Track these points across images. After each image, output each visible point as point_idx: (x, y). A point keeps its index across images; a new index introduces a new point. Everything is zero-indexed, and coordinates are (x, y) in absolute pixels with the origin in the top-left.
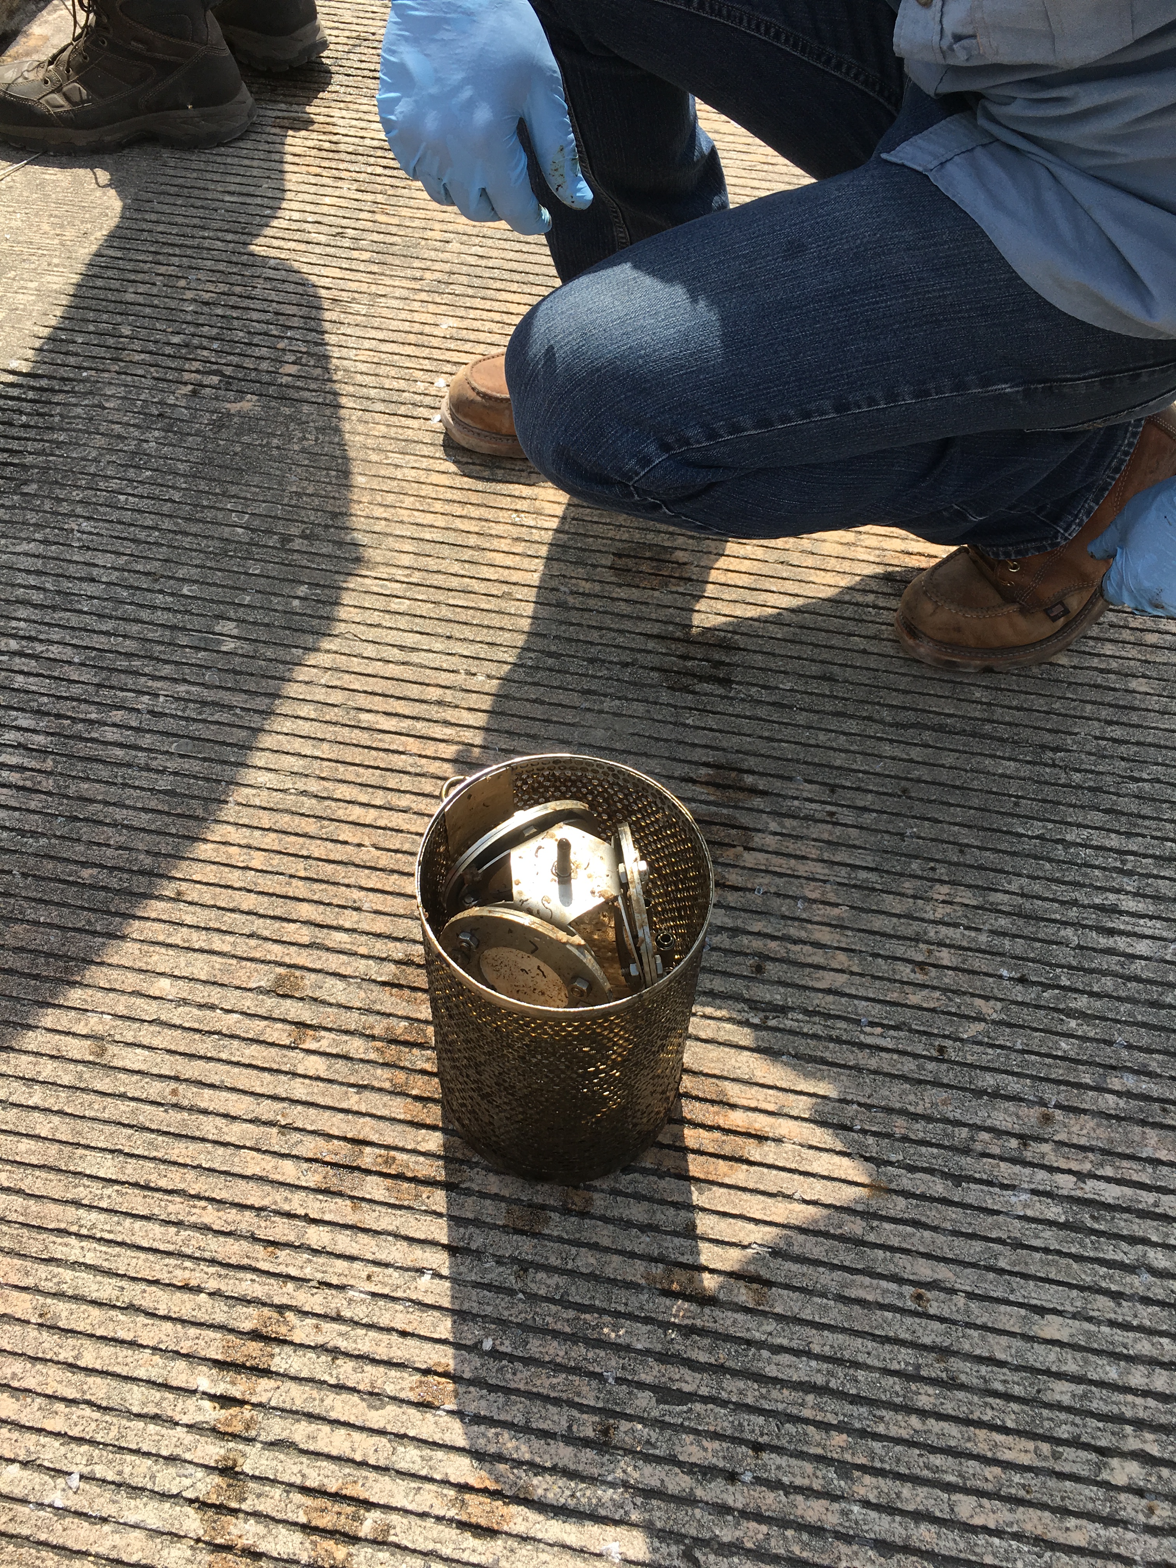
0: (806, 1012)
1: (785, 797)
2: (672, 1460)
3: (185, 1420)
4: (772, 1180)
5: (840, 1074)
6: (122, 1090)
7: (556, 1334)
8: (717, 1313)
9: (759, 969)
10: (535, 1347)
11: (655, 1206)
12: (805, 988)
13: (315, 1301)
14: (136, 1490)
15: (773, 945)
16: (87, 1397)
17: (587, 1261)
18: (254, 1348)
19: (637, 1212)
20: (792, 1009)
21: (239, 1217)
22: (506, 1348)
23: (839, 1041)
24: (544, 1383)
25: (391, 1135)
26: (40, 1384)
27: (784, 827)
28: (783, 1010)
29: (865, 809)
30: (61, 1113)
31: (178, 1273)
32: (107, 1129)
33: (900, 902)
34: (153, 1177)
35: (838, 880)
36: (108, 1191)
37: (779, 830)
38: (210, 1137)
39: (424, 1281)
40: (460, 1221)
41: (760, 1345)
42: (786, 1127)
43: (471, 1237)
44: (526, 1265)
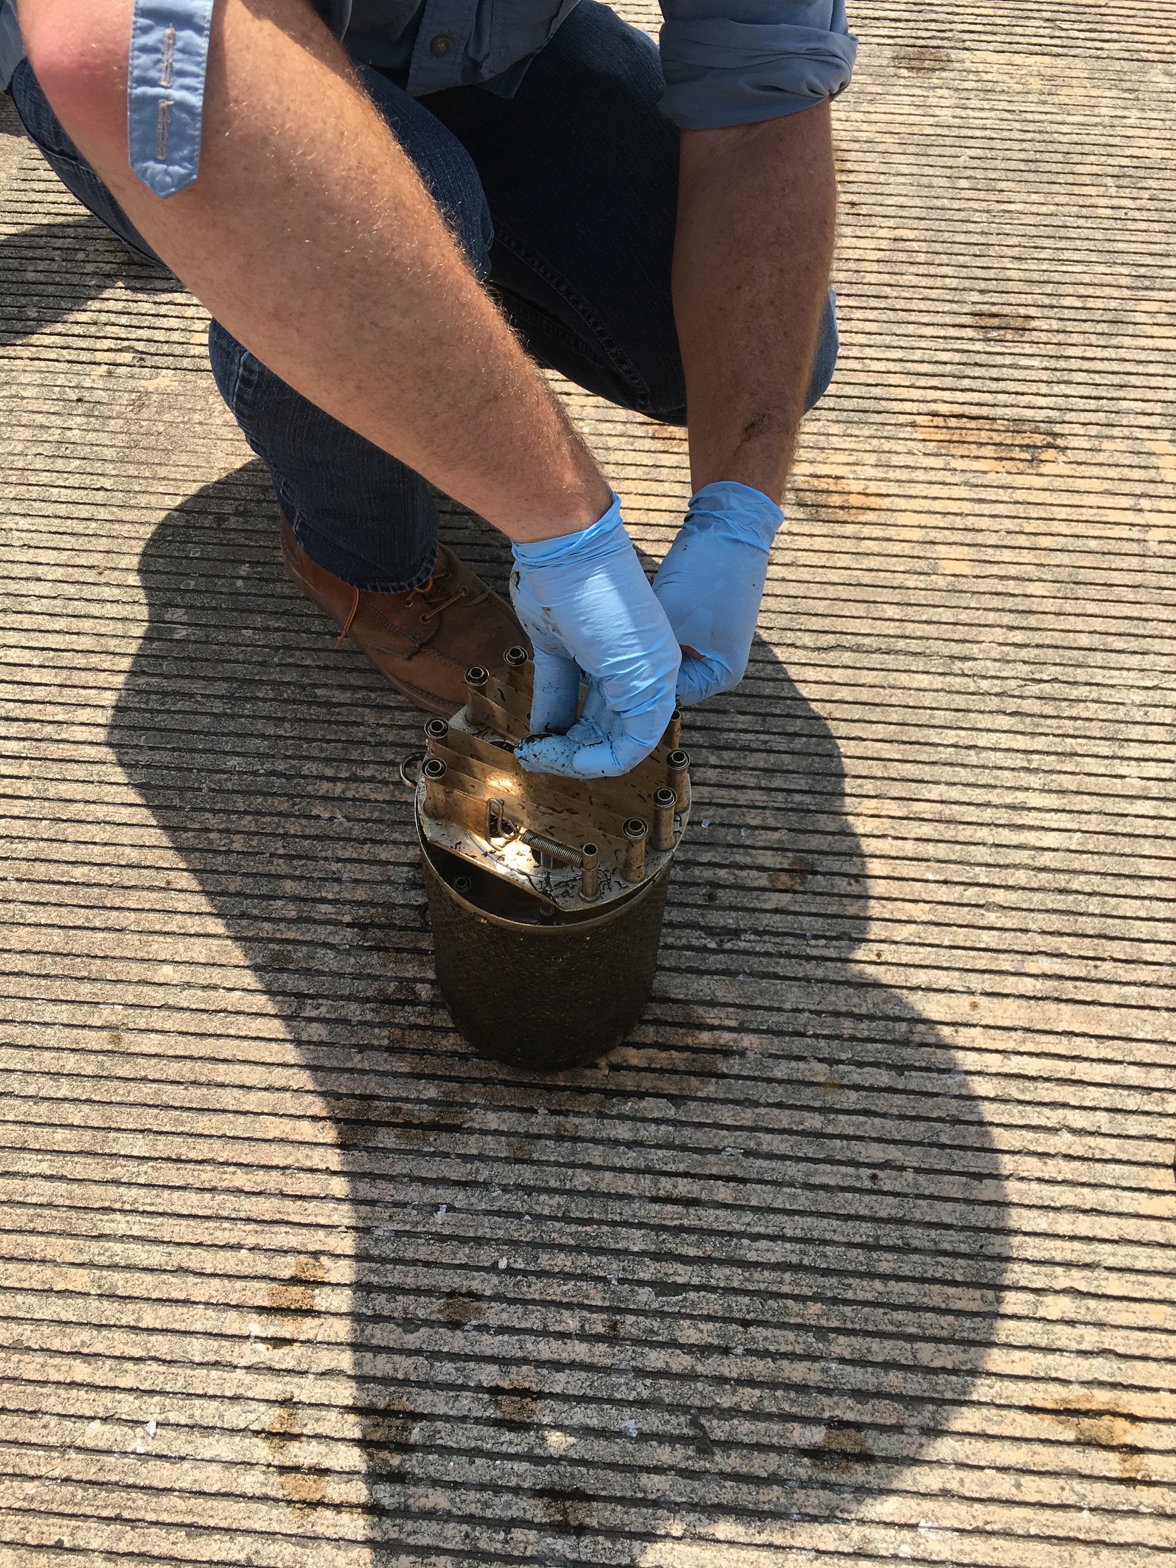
0: (756, 932)
1: (722, 730)
2: (673, 1344)
3: (243, 1362)
4: (739, 1090)
5: (791, 986)
6: (143, 1074)
7: (562, 1247)
8: (701, 1212)
9: (711, 897)
10: (545, 1260)
11: (639, 1124)
12: (754, 910)
13: (344, 1244)
14: (208, 1430)
15: (722, 873)
16: (152, 1354)
17: (582, 1180)
18: (296, 1292)
19: (623, 1131)
20: (745, 931)
21: (267, 1178)
22: (520, 1265)
23: (788, 956)
24: (557, 1291)
25: (395, 1089)
26: (109, 1348)
27: (722, 759)
28: (736, 933)
29: (795, 735)
30: (89, 1101)
31: (219, 1233)
32: (135, 1111)
33: (834, 820)
34: (184, 1150)
35: (776, 805)
36: (144, 1168)
37: (718, 763)
38: (230, 1108)
39: (440, 1215)
40: (466, 1158)
41: (741, 1235)
42: (748, 1040)
43: (477, 1171)
44: (529, 1190)
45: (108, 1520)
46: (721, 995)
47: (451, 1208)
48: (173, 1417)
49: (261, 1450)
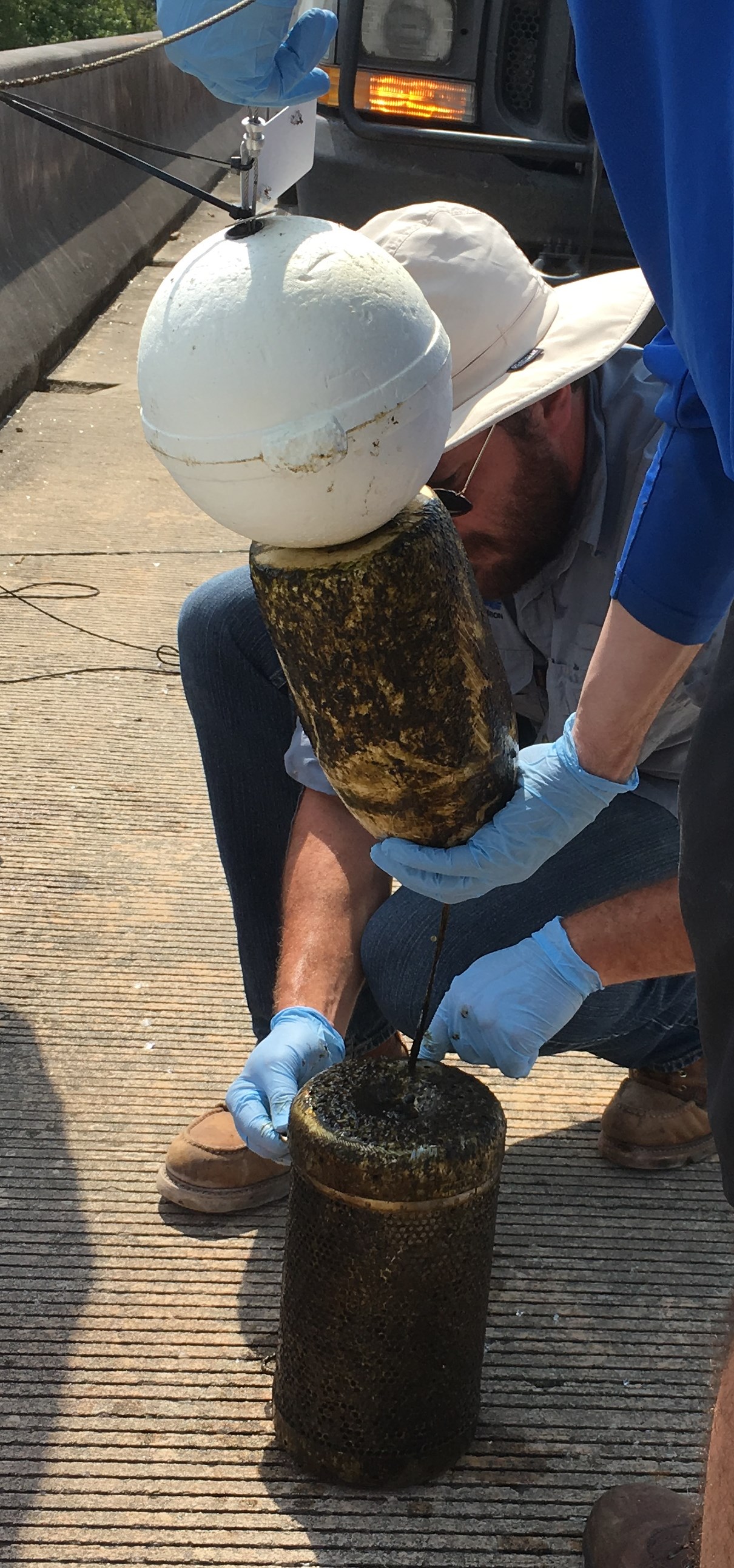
0: (577, 1381)
1: (525, 1257)
5: (614, 1414)
8: (552, 1557)
11: (486, 1504)
12: (573, 1367)
15: (540, 1345)
17: (438, 1541)
20: (565, 1381)
23: (609, 1395)
27: (529, 1274)
29: (593, 1259)
33: (637, 1310)
35: (582, 1302)
37: (526, 1277)
42: (579, 1448)
43: (336, 1539)
46: (550, 1420)
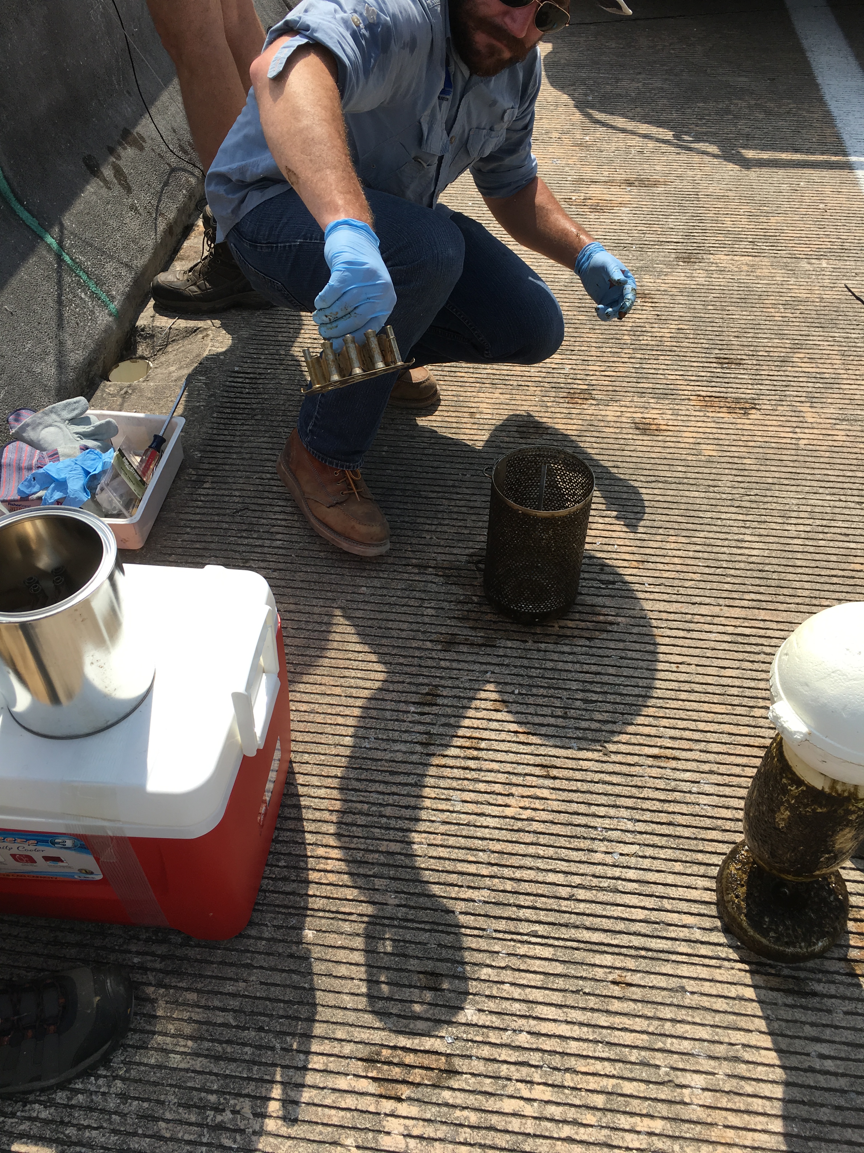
0: (622, 582)
2: (592, 720)
3: (409, 720)
4: (616, 636)
7: (542, 687)
9: (602, 570)
10: (534, 691)
11: (573, 647)
12: (621, 574)
13: (449, 683)
14: (395, 741)
15: (606, 561)
18: (429, 698)
19: (566, 649)
20: (617, 582)
21: (412, 660)
22: (524, 692)
23: (637, 591)
24: (540, 701)
25: (466, 632)
28: (613, 583)
30: (334, 632)
35: (630, 538)
39: (488, 675)
40: (498, 656)
41: (619, 685)
42: (620, 619)
43: (503, 660)
44: (526, 667)
45: (356, 769)
46: (607, 603)
47: (493, 672)
48: (380, 736)
49: (418, 748)
